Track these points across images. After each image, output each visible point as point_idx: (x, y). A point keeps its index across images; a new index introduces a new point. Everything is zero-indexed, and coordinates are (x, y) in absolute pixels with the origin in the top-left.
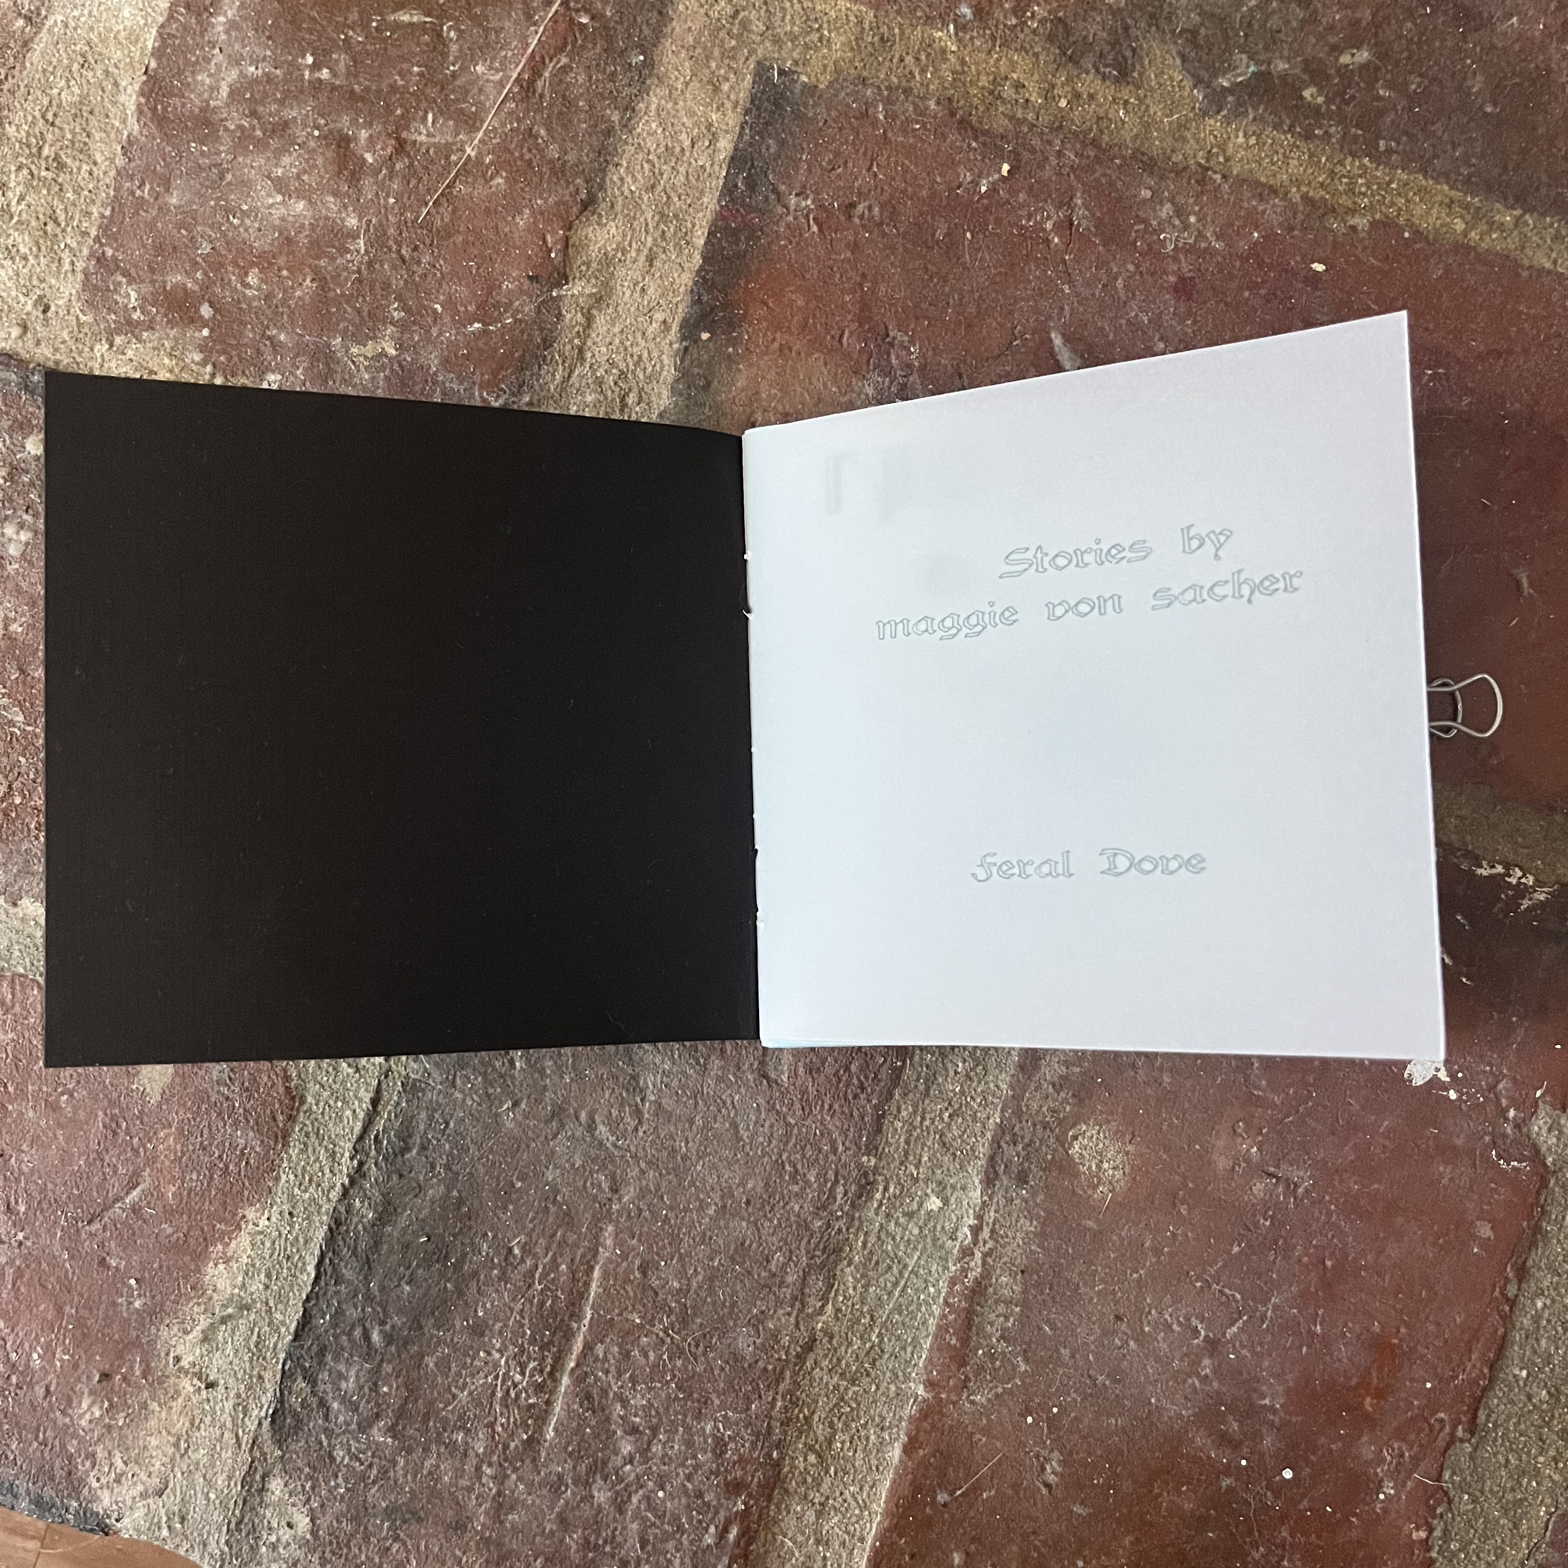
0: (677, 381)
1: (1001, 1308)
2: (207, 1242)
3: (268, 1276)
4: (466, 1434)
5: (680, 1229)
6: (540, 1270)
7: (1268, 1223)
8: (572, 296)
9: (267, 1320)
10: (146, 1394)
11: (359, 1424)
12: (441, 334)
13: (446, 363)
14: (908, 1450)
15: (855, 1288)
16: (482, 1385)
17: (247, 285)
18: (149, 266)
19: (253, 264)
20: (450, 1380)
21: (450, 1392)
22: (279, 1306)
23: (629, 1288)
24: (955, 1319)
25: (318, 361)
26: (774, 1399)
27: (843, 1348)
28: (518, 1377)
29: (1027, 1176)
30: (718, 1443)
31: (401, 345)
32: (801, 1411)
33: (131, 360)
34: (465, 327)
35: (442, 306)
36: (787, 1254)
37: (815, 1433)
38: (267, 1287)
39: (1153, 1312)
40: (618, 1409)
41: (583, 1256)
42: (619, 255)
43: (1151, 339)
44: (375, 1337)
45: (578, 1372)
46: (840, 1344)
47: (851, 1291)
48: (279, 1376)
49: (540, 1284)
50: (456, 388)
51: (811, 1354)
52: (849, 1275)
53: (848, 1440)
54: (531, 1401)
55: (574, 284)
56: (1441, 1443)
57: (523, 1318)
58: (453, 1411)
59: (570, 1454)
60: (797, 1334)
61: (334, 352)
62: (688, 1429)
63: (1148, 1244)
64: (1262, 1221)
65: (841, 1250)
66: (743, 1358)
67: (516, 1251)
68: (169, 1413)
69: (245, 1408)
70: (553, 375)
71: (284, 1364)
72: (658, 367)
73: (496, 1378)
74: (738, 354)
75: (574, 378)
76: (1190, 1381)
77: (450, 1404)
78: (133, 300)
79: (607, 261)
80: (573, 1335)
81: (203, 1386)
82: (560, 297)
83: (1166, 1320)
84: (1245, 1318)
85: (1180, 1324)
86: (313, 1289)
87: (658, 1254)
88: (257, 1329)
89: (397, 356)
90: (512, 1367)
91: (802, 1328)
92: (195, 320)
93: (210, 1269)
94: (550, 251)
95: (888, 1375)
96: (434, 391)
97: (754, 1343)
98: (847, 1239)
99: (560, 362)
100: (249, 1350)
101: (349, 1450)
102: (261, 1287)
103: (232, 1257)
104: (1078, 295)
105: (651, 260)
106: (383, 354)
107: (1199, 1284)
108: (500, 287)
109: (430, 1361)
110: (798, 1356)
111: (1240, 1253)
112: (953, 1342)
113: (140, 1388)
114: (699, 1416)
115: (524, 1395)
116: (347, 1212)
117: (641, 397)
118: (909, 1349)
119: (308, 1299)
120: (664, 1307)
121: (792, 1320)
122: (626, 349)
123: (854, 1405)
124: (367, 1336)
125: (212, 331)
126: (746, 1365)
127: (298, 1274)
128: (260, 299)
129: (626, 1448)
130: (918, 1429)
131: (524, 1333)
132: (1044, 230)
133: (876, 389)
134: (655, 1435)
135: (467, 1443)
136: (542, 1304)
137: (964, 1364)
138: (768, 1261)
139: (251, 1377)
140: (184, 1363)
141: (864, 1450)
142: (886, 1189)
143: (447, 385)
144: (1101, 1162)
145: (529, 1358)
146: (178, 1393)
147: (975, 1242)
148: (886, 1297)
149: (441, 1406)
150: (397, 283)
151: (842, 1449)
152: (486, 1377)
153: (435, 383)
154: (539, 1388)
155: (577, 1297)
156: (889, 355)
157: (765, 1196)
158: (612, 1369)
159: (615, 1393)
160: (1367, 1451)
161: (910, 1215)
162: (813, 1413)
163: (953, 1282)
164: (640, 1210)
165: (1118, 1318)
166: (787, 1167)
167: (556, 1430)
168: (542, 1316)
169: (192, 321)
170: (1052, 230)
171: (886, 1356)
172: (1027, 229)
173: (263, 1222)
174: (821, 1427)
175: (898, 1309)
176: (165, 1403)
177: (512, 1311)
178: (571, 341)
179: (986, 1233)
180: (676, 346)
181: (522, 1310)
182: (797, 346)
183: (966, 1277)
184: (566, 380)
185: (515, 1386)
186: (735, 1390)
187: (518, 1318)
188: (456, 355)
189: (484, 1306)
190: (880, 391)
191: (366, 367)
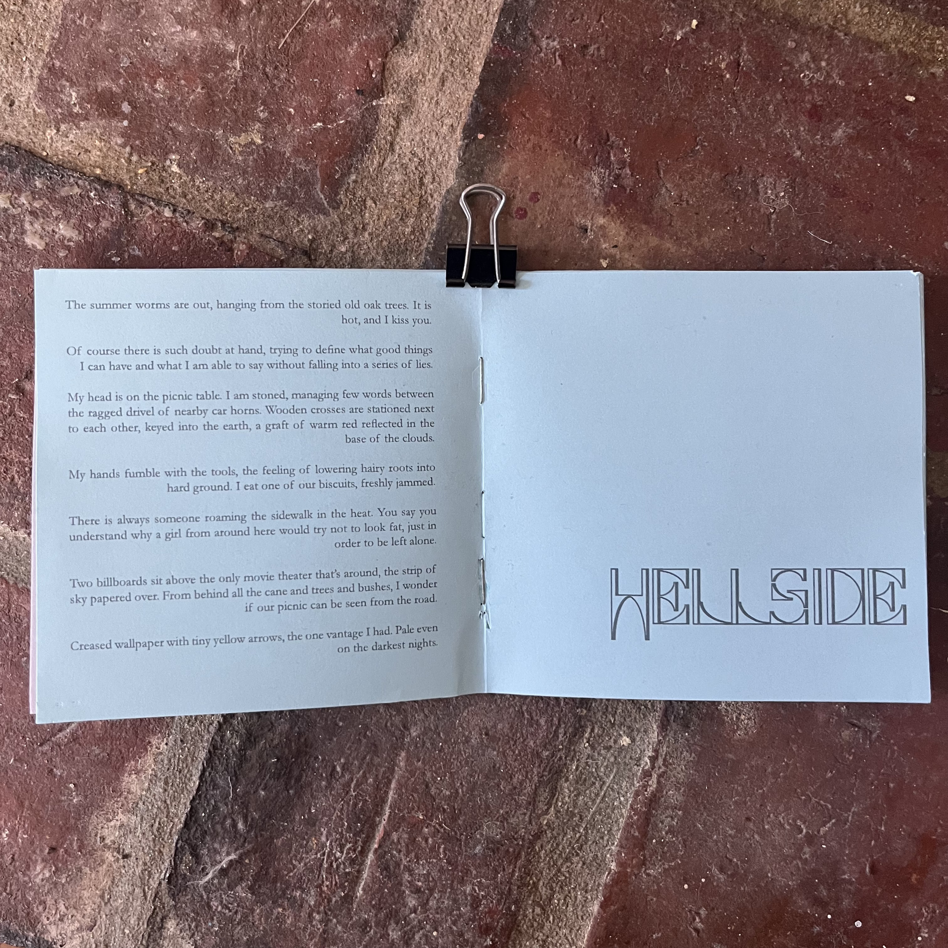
0: (460, 167)
1: (669, 812)
2: (124, 760)
3: (166, 783)
4: (302, 892)
5: (451, 755)
6: (355, 782)
7: (851, 758)
8: (386, 105)
9: (165, 813)
10: (81, 862)
11: (229, 885)
12: (294, 129)
13: (296, 151)
14: (602, 906)
15: (569, 797)
16: (313, 860)
17: (156, 91)
18: (86, 75)
19: (160, 75)
20: (291, 855)
21: (292, 864)
22: (174, 804)
23: (415, 795)
24: (638, 819)
25: (206, 146)
26: (514, 871)
27: (561, 837)
28: (338, 854)
29: (689, 723)
30: (475, 900)
31: (265, 137)
32: (531, 878)
33: (72, 142)
34: (311, 125)
35: (295, 110)
36: (524, 773)
37: (540, 893)
38: (165, 790)
39: (772, 815)
40: (407, 877)
41: (384, 773)
42: (421, 77)
43: (791, 148)
44: (240, 826)
45: (380, 851)
46: (559, 834)
47: (567, 799)
48: (173, 852)
49: (354, 791)
50: (303, 168)
51: (539, 841)
52: (566, 787)
53: (562, 898)
54: (347, 870)
55: (388, 97)
57: (343, 814)
58: (293, 877)
59: (373, 906)
60: (530, 827)
61: (217, 140)
62: (453, 890)
63: (769, 770)
64: (847, 756)
65: (561, 771)
67: (338, 769)
68: (97, 875)
69: (149, 872)
70: (372, 161)
71: (177, 844)
72: (447, 156)
73: (324, 854)
74: (503, 150)
75: (386, 165)
76: (795, 862)
77: (292, 871)
78: (74, 99)
79: (412, 81)
80: (377, 825)
81: (120, 857)
82: (378, 105)
83: (780, 822)
84: (833, 821)
85: (789, 824)
86: (197, 793)
87: (436, 773)
88: (158, 820)
89: (262, 145)
90: (335, 847)
91: (534, 823)
92: (117, 114)
93: (126, 778)
94: (371, 73)
95: (591, 855)
96: (288, 170)
97: (501, 833)
98: (565, 764)
99: (377, 152)
100: (153, 833)
101: (221, 902)
102: (161, 790)
103: (141, 770)
104: (742, 115)
105: (443, 82)
106: (253, 143)
107: (803, 798)
108: (337, 98)
109: (278, 842)
110: (530, 843)
111: (831, 777)
112: (637, 834)
113: (77, 858)
114: (462, 882)
115: (342, 866)
116: (222, 741)
117: (434, 179)
118: (606, 838)
119: (194, 798)
120: (439, 809)
121: (527, 819)
122: (424, 144)
123: (568, 875)
124: (234, 825)
125: (130, 122)
127: (187, 781)
128: (164, 100)
129: (412, 902)
130: (611, 892)
131: (344, 824)
132: (720, 68)
133: (599, 177)
134: (431, 894)
135: (303, 898)
136: (355, 805)
137: (644, 849)
138: (511, 778)
139: (154, 851)
140: (108, 841)
141: (573, 905)
142: (592, 730)
143: (298, 166)
144: (740, 714)
145: (347, 841)
146: (103, 861)
147: (653, 767)
148: (590, 803)
149: (285, 873)
150: (262, 91)
151: (558, 904)
152: (316, 854)
153: (289, 164)
154: (353, 862)
155: (380, 802)
156: (609, 153)
157: (510, 735)
158: (404, 850)
159: (405, 865)
160: (912, 909)
161: (608, 748)
162: (539, 880)
163: (637, 794)
164: (424, 743)
165: (748, 819)
166: (526, 715)
167: (364, 889)
168: (355, 813)
169: (116, 114)
170: (725, 69)
171: (590, 843)
172: (708, 68)
173: (163, 746)
174: (544, 889)
175: (599, 811)
176: (94, 869)
177: (335, 810)
178: (385, 138)
179: (660, 761)
180: (460, 143)
181: (342, 809)
182: (545, 146)
183: (646, 791)
184: (381, 165)
185: (337, 860)
186: (487, 865)
187: (339, 814)
188: (304, 145)
189: (315, 806)
190: (602, 179)
191: (240, 152)
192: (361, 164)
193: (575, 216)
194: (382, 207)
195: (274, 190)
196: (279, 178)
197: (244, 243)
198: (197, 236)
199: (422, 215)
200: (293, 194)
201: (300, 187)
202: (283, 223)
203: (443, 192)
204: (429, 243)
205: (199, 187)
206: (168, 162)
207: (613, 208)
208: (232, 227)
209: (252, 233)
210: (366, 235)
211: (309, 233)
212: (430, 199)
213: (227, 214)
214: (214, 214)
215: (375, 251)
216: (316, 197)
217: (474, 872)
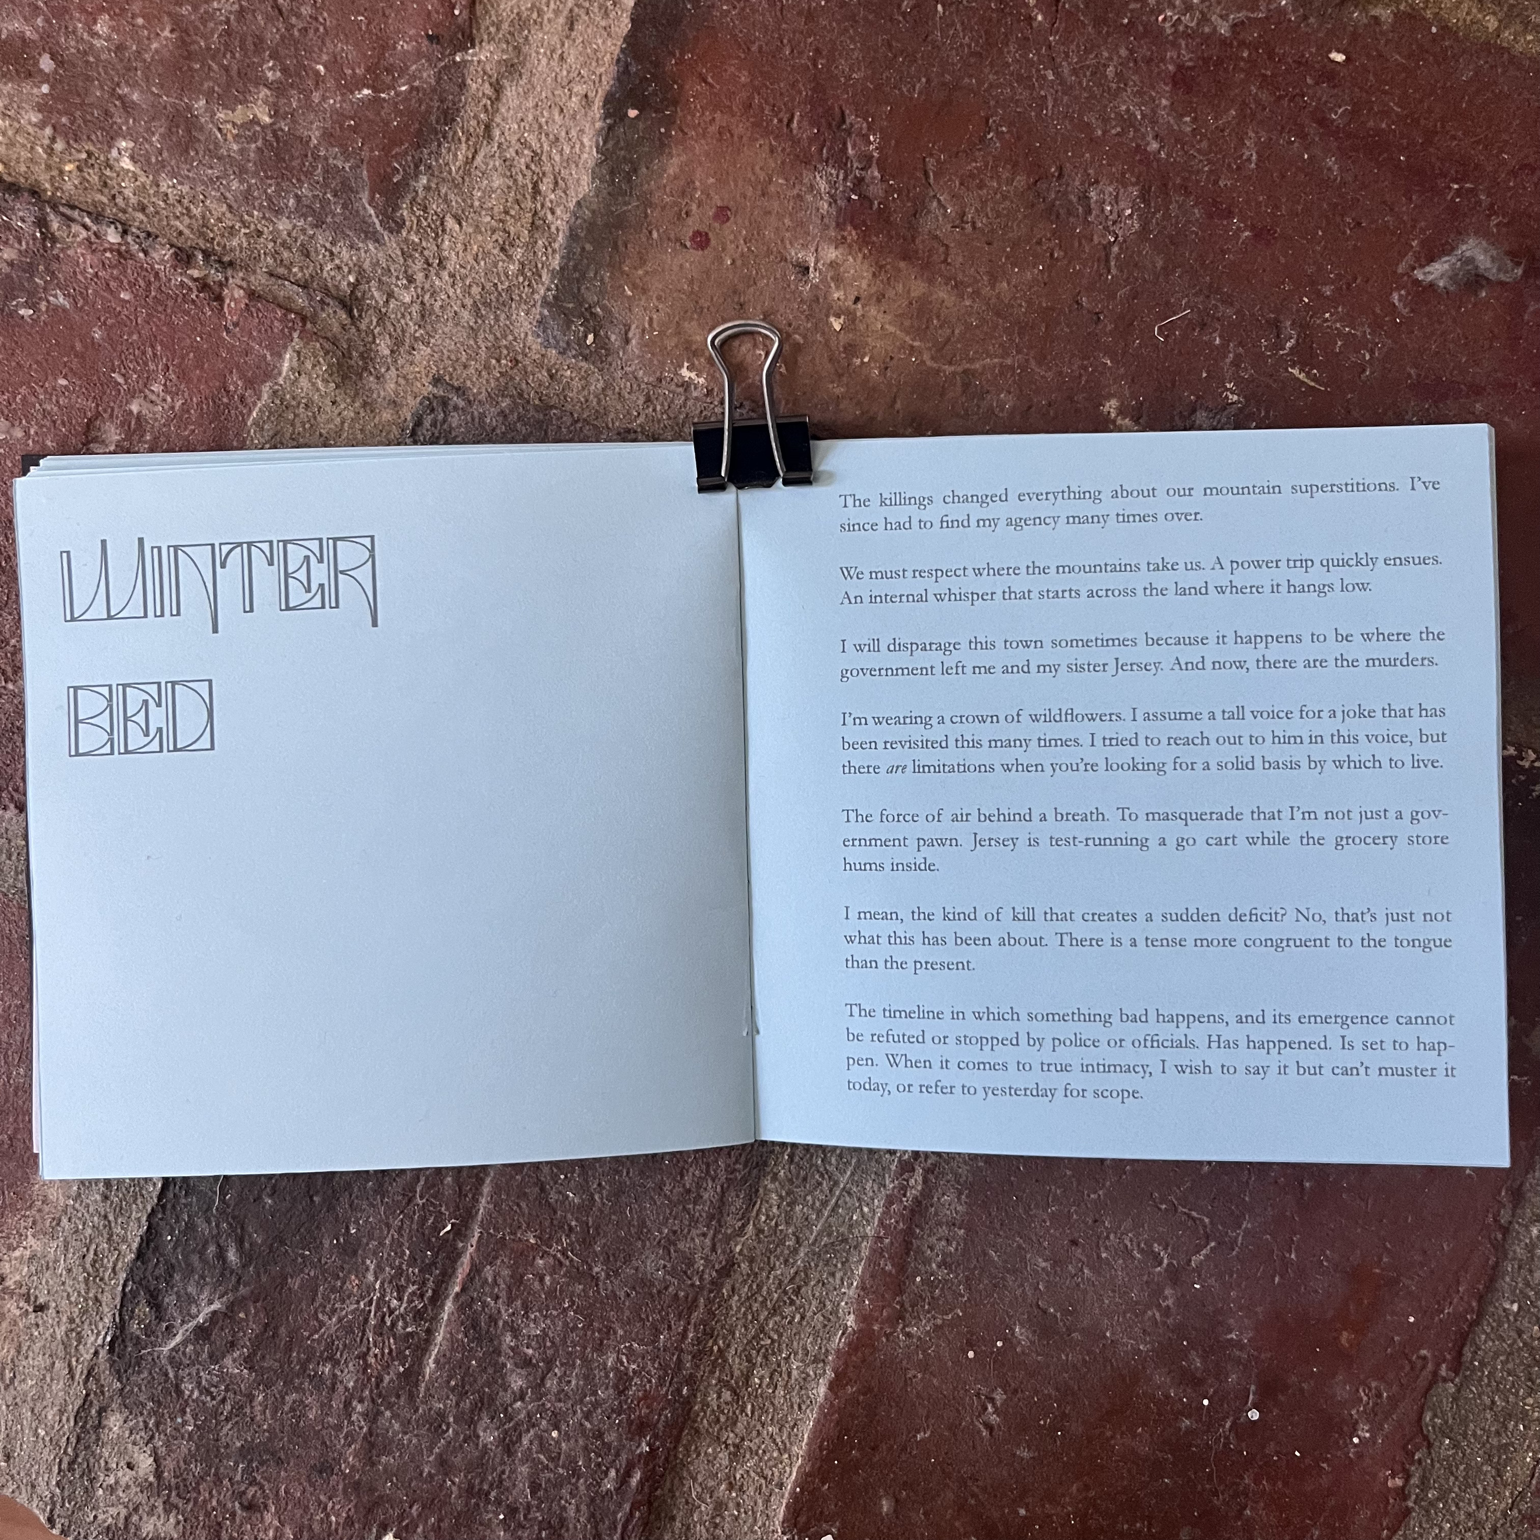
0: (599, 164)
1: (943, 1231)
4: (333, 1366)
6: (422, 1183)
8: (479, 62)
9: (105, 1235)
11: (211, 1356)
12: (323, 100)
13: (328, 136)
14: (832, 1386)
15: (779, 1207)
16: (353, 1312)
17: (95, 35)
19: (102, 10)
20: (317, 1304)
21: (317, 1319)
22: (120, 1221)
23: (523, 1205)
24: (892, 1243)
25: (178, 127)
26: (685, 1330)
27: (764, 1274)
28: (395, 1302)
30: (621, 1379)
31: (276, 112)
32: (715, 1343)
34: (352, 93)
35: (326, 68)
37: (731, 1367)
39: (1112, 1236)
40: (508, 1338)
42: (535, 15)
43: (1144, 137)
44: (232, 1256)
45: (464, 1297)
46: (761, 1269)
47: (775, 1210)
48: (118, 1300)
49: (421, 1197)
50: (340, 164)
51: (728, 1280)
52: (772, 1192)
53: (767, 1375)
54: (409, 1329)
55: (481, 49)
56: (1422, 1382)
57: (402, 1236)
58: (319, 1341)
59: (453, 1390)
60: (713, 1257)
61: (196, 117)
62: (586, 1361)
65: (765, 1164)
66: (652, 1284)
69: (78, 1334)
70: (455, 155)
71: (124, 1286)
72: (577, 146)
73: (370, 1303)
74: (671, 136)
75: (479, 159)
76: (1150, 1313)
77: (317, 1332)
79: (521, 22)
80: (459, 1255)
81: (31, 1309)
82: (464, 63)
83: (1126, 1247)
84: (1213, 1244)
85: (1141, 1251)
88: (93, 1247)
89: (271, 124)
90: (388, 1290)
91: (719, 1250)
92: (31, 74)
94: (453, 7)
95: (814, 1303)
96: (315, 168)
97: (665, 1266)
98: (772, 1152)
99: (463, 139)
100: (85, 1270)
101: (199, 1383)
102: (99, 1198)
104: (1062, 83)
105: (571, 23)
106: (255, 121)
107: (1164, 1207)
108: (395, 48)
109: (295, 1283)
110: (712, 1282)
111: (1209, 1173)
112: (889, 1268)
114: (600, 1348)
115: (400, 1323)
117: (556, 183)
118: (838, 1275)
119: (153, 1210)
120: (563, 1226)
121: (708, 1241)
122: (541, 127)
123: (776, 1337)
124: (221, 1254)
125: (53, 87)
126: (655, 1291)
128: (109, 50)
129: (517, 1382)
130: (846, 1364)
131: (404, 1253)
132: (1027, 5)
133: (829, 182)
134: (549, 1370)
135: (335, 1375)
136: (423, 1220)
137: (901, 1292)
138: (682, 1176)
139: (86, 1299)
140: (9, 1283)
141: (786, 1386)
143: (331, 161)
145: (408, 1280)
148: (813, 1217)
149: (306, 1334)
150: (272, 36)
151: (760, 1385)
152: (358, 1302)
153: (316, 158)
154: (419, 1315)
155: (464, 1215)
156: (845, 144)
158: (503, 1294)
159: (505, 1322)
160: (1342, 1391)
162: (729, 1346)
163: (890, 1201)
165: (1074, 1243)
167: (437, 1361)
168: (423, 1234)
169: (29, 74)
170: (1035, 6)
171: (812, 1283)
174: (737, 1360)
175: (828, 1230)
177: (389, 1229)
178: (476, 117)
180: (598, 125)
181: (401, 1228)
182: (739, 130)
183: (905, 1195)
184: (469, 161)
185: (391, 1312)
186: (641, 1320)
187: (396, 1236)
188: (341, 127)
189: (356, 1222)
190: (833, 185)
191: (236, 137)
192: (437, 161)
193: (788, 246)
194: (471, 230)
195: (292, 201)
196: (299, 180)
197: (240, 287)
198: (162, 274)
199: (536, 242)
200: (322, 207)
201: (335, 196)
202: (308, 256)
203: (571, 205)
204: (549, 289)
205: (167, 195)
206: (114, 153)
207: (852, 234)
208: (220, 261)
209: (254, 272)
210: (445, 275)
211: (349, 272)
212: (549, 216)
213: (213, 239)
214: (190, 238)
215: (459, 302)
216: (362, 213)
217: (621, 1332)
